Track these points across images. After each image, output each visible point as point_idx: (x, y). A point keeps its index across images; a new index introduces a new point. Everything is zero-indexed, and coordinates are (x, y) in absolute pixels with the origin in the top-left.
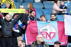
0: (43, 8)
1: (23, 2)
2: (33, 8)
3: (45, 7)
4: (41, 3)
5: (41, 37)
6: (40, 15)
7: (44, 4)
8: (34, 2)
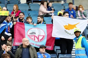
0: (29, 10)
1: (8, 3)
2: (19, 10)
3: (32, 8)
4: (27, 5)
5: (27, 41)
6: (26, 17)
7: (30, 5)
8: (19, 3)
